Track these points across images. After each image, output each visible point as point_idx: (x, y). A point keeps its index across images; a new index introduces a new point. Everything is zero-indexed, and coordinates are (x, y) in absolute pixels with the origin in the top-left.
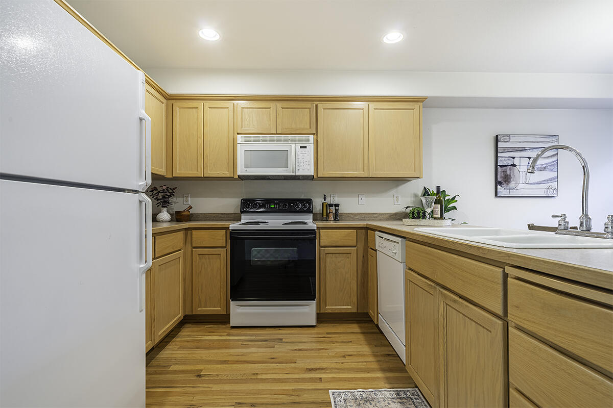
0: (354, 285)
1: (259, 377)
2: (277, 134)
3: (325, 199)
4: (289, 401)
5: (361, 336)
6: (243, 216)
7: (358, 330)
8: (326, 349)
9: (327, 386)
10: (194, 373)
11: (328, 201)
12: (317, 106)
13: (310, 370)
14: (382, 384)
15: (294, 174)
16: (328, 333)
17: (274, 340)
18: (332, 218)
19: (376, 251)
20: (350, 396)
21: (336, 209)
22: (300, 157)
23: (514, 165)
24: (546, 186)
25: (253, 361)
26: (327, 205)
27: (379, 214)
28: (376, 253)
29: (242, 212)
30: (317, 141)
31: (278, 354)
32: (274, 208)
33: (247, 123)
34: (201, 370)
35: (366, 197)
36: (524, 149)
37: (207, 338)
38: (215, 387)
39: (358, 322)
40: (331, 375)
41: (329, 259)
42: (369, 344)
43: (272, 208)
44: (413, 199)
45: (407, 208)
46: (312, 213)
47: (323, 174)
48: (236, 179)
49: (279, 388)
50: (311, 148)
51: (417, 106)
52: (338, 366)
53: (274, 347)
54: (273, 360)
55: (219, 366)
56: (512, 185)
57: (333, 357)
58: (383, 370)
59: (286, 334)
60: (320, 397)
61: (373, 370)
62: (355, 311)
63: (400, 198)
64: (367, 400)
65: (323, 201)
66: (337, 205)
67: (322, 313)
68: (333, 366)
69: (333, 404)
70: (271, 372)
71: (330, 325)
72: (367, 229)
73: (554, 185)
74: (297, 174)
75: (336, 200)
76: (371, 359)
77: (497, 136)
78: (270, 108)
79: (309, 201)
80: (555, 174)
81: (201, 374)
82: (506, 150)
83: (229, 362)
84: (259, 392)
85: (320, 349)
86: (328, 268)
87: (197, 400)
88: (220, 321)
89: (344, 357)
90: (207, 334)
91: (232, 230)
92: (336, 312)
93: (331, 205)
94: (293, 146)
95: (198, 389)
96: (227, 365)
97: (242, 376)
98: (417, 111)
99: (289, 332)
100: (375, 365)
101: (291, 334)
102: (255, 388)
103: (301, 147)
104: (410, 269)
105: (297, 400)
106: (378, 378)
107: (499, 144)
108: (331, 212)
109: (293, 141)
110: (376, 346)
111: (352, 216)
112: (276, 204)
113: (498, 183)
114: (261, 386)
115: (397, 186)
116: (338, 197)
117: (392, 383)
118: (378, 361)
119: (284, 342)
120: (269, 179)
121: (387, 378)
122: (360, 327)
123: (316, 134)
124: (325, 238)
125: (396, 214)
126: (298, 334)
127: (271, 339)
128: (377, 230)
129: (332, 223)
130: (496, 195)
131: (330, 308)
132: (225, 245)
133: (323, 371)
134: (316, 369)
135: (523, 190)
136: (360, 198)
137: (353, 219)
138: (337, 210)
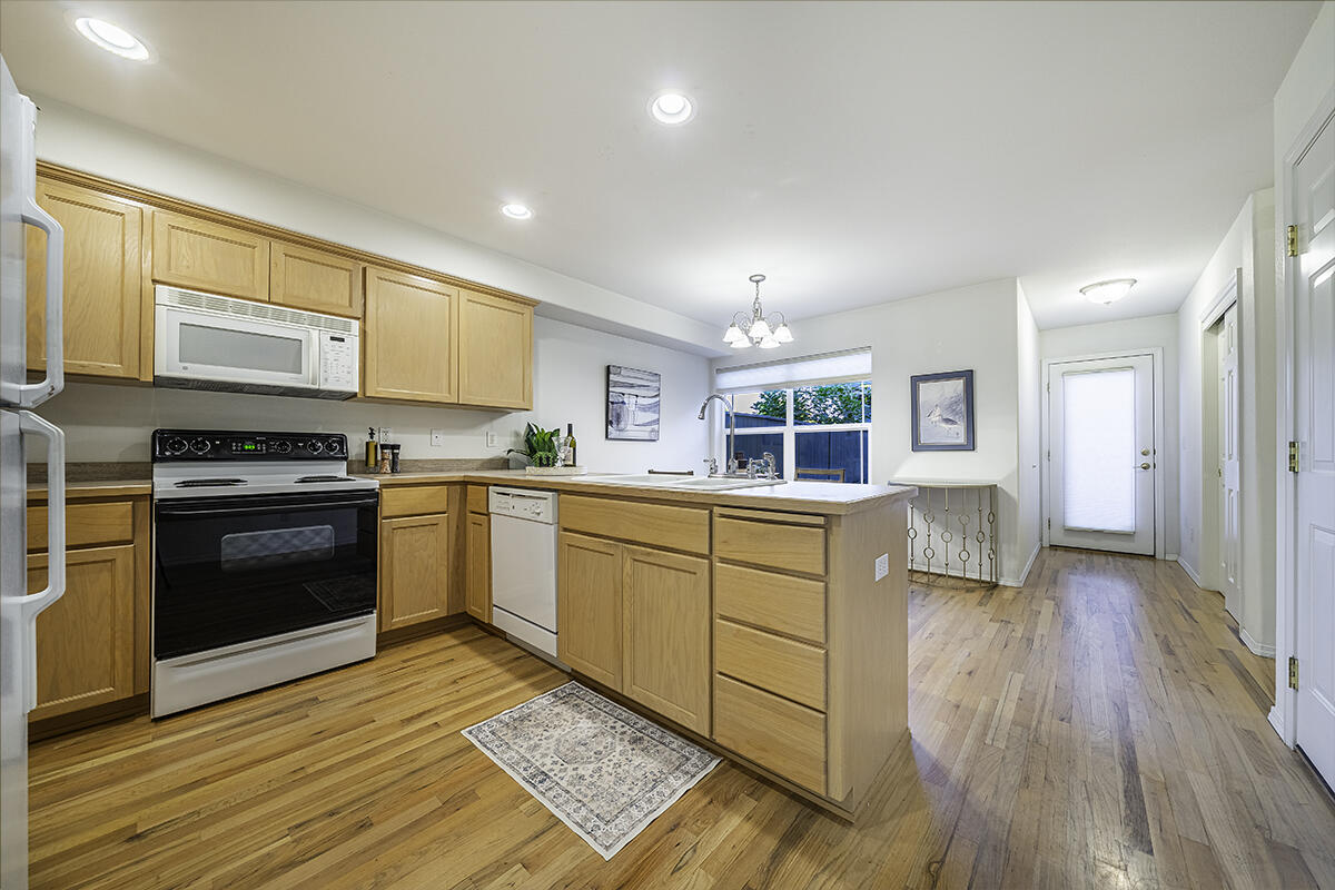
0: (443, 575)
1: (310, 770)
2: (269, 302)
3: (372, 435)
4: (400, 776)
5: (464, 649)
6: (157, 469)
7: (455, 642)
8: (418, 683)
9: (453, 728)
10: (113, 841)
11: (380, 438)
12: (364, 269)
13: (410, 720)
14: (530, 693)
15: (317, 387)
16: (404, 661)
17: (299, 705)
18: (388, 468)
19: (488, 515)
20: (496, 726)
21: (393, 454)
22: (331, 356)
23: (623, 403)
24: (649, 428)
25: (275, 755)
26: (376, 446)
27: (465, 460)
28: (490, 520)
29: (155, 459)
30: (365, 332)
31: (325, 723)
32: (256, 450)
33: (185, 263)
34: (135, 825)
35: (444, 434)
36: (632, 386)
37: (88, 765)
38: (208, 834)
39: (447, 631)
40: (449, 714)
41: (398, 538)
42: (483, 654)
43: (249, 450)
44: (513, 439)
45: (510, 451)
46: (346, 459)
47: (377, 392)
48: (145, 385)
49: (370, 766)
50: (353, 342)
51: (528, 310)
52: (453, 698)
53: (307, 716)
54: (321, 736)
55: (185, 796)
56: (622, 425)
57: (437, 689)
58: (523, 677)
59: (321, 687)
60: (453, 745)
61: (509, 683)
62: (444, 614)
63: (495, 438)
64: (522, 719)
65: (368, 439)
66: (398, 447)
67: (386, 632)
68: (444, 700)
69: (478, 744)
70: (333, 753)
71: (400, 648)
72: (464, 483)
73: (656, 427)
74: (322, 387)
75: (392, 439)
76: (497, 671)
77: (608, 367)
78: (254, 248)
79: (342, 440)
80: (656, 416)
81: (139, 831)
82: (617, 384)
83: (209, 780)
84: (328, 792)
85: (407, 687)
86: (396, 554)
87: (169, 876)
88: (99, 721)
89: (455, 682)
90: (78, 758)
91: (160, 500)
92: (412, 623)
93: (384, 447)
94: (315, 334)
95: (159, 858)
96: (207, 787)
97: (269, 786)
98: (527, 316)
99: (322, 683)
100: (507, 677)
101: (332, 684)
102: (316, 790)
103: (332, 339)
104: (565, 530)
105: (416, 765)
106: (520, 689)
107: (611, 376)
108: (384, 456)
109: (314, 323)
110: (494, 653)
111: (420, 465)
112: (261, 442)
113: (608, 423)
114: (326, 782)
115: (492, 419)
116: (395, 433)
117: (541, 687)
118: (509, 670)
119: (324, 701)
120: (241, 391)
121: (532, 685)
122: (455, 637)
123: (363, 319)
124: (391, 503)
125: (491, 460)
126: (347, 679)
127: (288, 707)
128: (490, 485)
129: (388, 477)
130: (607, 437)
131: (399, 621)
132: (130, 537)
133: (432, 713)
134: (420, 715)
135: (632, 431)
136: (434, 437)
137: (423, 470)
138: (395, 456)
